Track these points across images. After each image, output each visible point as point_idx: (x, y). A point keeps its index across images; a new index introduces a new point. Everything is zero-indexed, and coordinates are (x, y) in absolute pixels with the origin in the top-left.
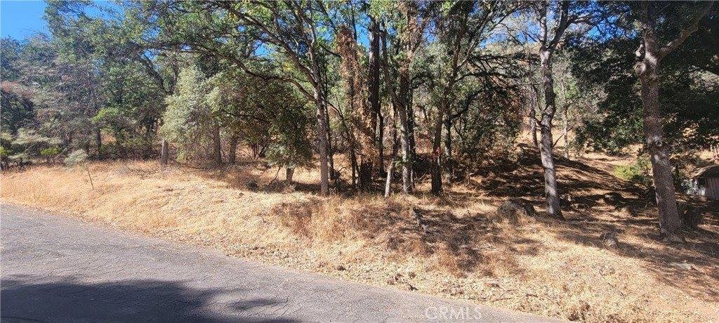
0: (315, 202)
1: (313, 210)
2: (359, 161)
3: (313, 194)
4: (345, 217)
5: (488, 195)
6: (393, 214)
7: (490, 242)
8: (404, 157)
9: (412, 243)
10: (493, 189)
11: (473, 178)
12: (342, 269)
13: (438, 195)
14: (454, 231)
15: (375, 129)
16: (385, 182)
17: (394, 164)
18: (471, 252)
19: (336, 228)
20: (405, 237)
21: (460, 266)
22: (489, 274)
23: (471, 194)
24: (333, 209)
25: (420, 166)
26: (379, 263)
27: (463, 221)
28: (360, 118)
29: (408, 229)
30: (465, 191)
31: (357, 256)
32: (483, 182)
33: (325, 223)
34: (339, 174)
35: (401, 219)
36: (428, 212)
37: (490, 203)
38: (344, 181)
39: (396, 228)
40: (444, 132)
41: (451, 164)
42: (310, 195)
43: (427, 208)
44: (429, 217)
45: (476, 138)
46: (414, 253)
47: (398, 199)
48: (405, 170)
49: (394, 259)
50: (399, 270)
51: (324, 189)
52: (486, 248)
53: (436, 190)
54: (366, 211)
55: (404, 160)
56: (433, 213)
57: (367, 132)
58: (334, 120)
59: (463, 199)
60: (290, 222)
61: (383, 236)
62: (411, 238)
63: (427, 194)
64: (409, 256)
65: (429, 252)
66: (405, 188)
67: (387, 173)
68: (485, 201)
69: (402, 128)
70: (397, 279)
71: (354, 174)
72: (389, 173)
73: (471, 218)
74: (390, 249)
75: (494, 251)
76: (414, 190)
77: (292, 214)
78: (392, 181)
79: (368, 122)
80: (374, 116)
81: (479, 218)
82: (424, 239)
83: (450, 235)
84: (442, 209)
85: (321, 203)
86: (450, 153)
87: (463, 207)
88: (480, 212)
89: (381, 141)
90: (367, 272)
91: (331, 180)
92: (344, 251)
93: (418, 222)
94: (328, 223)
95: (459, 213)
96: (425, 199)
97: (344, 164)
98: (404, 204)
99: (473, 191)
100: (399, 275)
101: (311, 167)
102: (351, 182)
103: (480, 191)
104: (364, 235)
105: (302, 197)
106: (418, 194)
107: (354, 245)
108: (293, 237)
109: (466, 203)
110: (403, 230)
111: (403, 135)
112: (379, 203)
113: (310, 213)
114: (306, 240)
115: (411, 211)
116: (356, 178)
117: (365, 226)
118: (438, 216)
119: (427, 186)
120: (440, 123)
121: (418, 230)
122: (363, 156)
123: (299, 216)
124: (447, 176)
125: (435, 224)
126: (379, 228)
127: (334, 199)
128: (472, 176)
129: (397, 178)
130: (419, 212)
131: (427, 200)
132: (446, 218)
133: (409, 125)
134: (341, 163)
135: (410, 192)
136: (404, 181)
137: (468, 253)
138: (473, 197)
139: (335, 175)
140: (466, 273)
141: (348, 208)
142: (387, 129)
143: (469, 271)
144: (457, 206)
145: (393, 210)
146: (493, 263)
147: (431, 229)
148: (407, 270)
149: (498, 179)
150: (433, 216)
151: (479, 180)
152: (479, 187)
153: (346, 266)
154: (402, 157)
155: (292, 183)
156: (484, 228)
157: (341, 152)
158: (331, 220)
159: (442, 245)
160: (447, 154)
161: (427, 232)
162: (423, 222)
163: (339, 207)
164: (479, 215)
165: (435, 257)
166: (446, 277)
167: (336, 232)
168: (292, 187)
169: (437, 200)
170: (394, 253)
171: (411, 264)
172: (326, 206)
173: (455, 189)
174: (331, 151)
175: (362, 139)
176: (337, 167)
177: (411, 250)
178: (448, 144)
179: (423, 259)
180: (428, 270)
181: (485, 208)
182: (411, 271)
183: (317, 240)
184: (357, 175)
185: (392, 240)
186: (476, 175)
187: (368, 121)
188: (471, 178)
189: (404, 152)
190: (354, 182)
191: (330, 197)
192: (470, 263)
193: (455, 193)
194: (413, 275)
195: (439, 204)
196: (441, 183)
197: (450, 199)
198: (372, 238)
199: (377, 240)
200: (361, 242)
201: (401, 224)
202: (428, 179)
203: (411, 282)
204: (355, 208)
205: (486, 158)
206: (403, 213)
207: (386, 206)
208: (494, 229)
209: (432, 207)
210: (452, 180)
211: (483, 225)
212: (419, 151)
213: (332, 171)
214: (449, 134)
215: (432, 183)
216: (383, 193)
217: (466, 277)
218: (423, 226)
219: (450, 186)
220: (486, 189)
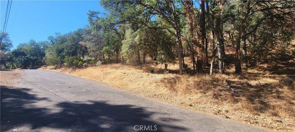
0: (178, 78)
1: (177, 80)
2: (196, 59)
3: (176, 74)
4: (191, 84)
5: (272, 74)
6: (215, 83)
7: (275, 98)
8: (219, 56)
9: (226, 97)
10: (275, 71)
11: (261, 65)
12: (191, 105)
13: (239, 74)
14: (251, 92)
15: (204, 44)
16: (210, 68)
17: (214, 60)
18: (262, 103)
19: (187, 89)
20: (222, 93)
21: (256, 109)
22: (275, 115)
23: (260, 74)
24: (185, 80)
25: (228, 61)
26: (209, 104)
27: (256, 86)
28: (196, 40)
29: (224, 90)
30: (256, 72)
31: (198, 101)
32: (268, 67)
33: (182, 86)
34: (187, 65)
35: (220, 85)
36: (234, 82)
37: (274, 78)
38: (190, 68)
39: (217, 89)
40: (242, 43)
41: (246, 59)
42: (175, 75)
43: (233, 80)
44: (235, 85)
45: (263, 44)
46: (227, 101)
47: (217, 76)
48: (220, 62)
49: (217, 103)
50: (219, 109)
51: (181, 72)
52: (273, 102)
53: (238, 71)
54: (201, 81)
55: (220, 58)
56: (237, 83)
57: (200, 46)
58: (183, 43)
59: (255, 76)
60: (168, 86)
61: (210, 93)
62: (225, 94)
63: (233, 73)
64: (225, 103)
65: (236, 101)
66: (220, 71)
67: (211, 64)
68: (270, 77)
69: (218, 43)
70: (218, 112)
71: (194, 65)
72: (212, 64)
73: (261, 85)
74: (214, 99)
75: (278, 103)
76: (225, 71)
77: (168, 82)
78: (213, 68)
80: (203, 39)
81: (266, 85)
82: (233, 95)
83: (247, 93)
84: (242, 81)
85: (180, 78)
86: (246, 53)
87: (255, 80)
88: (267, 83)
89: (206, 49)
90: (203, 108)
91: (184, 68)
92: (191, 98)
93: (229, 87)
94: (184, 86)
95: (253, 83)
96: (232, 76)
97: (189, 61)
98: (220, 78)
99: (261, 72)
100: (220, 111)
101: (174, 63)
102: (193, 69)
103: (266, 72)
104: (201, 92)
105: (172, 76)
106: (228, 74)
107: (196, 96)
108: (169, 91)
109: (258, 78)
110: (221, 90)
111: (219, 46)
112: (207, 78)
113: (175, 82)
114: (175, 93)
115: (225, 82)
116: (195, 67)
117: (201, 88)
118: (240, 84)
119: (233, 70)
120: (240, 38)
121: (229, 90)
122: (198, 57)
123: (171, 83)
124: (244, 64)
125: (239, 88)
126: (208, 89)
127: (186, 76)
128: (260, 64)
129: (216, 66)
130: (229, 82)
131: (233, 76)
132: (245, 85)
133: (222, 41)
134: (187, 61)
135: (223, 72)
136: (220, 67)
137: (260, 104)
138: (261, 75)
139: (185, 66)
140: (259, 113)
141: (192, 80)
142: (209, 44)
143: (261, 112)
144: (251, 79)
145: (215, 81)
146: (277, 109)
147: (236, 90)
148: (224, 109)
149: (279, 65)
150: (237, 84)
151: (265, 66)
152: (265, 70)
153: (193, 105)
154: (218, 56)
155: (167, 70)
156: (270, 91)
157: (187, 56)
158: (185, 85)
159: (244, 99)
160: (244, 53)
161: (234, 92)
162: (231, 87)
163: (188, 79)
164: (266, 84)
165: (239, 104)
166: (247, 114)
167: (188, 90)
168: (167, 72)
169: (239, 76)
170: (216, 100)
171: (226, 106)
172: (182, 79)
173: (250, 71)
174: (183, 56)
175: (198, 50)
176: (186, 63)
177: (225, 100)
178: (245, 48)
179: (232, 104)
180: (235, 110)
181: (270, 81)
182: (226, 109)
183: (179, 93)
185: (215, 95)
186: (263, 63)
187: (200, 41)
188: (260, 65)
189: (219, 54)
190: (194, 69)
191: (184, 75)
192: (262, 108)
193: (250, 73)
194: (227, 111)
195: (240, 78)
196: (241, 68)
197: (247, 76)
198: (205, 93)
199: (207, 94)
200: (199, 95)
201: (220, 88)
202: (233, 66)
203: (227, 115)
204: (196, 80)
205: (270, 54)
206: (220, 83)
207: (211, 79)
208: (277, 92)
209: (236, 80)
210: (248, 66)
211: (269, 89)
212: (227, 53)
213: (184, 64)
214: (245, 43)
215: (236, 68)
216: (209, 73)
217: (259, 115)
218: (232, 89)
219: (246, 69)
220: (270, 71)
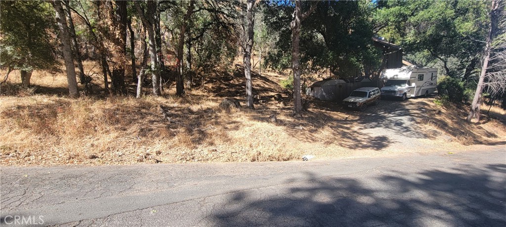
0: (61, 103)
1: (59, 110)
2: (111, 68)
3: (59, 96)
4: (97, 115)
5: (215, 96)
6: (144, 111)
7: (213, 125)
8: (153, 66)
9: (159, 131)
10: (218, 92)
11: (206, 85)
12: (94, 157)
13: (181, 96)
14: (191, 120)
16: (137, 86)
17: (144, 71)
18: (201, 132)
19: (86, 125)
20: (153, 127)
21: (193, 142)
22: (212, 144)
23: (204, 96)
24: (82, 109)
25: (167, 75)
26: (131, 148)
27: (198, 113)
28: (108, 28)
29: (157, 121)
30: (201, 93)
31: (110, 145)
32: (212, 87)
33: (74, 121)
34: (89, 79)
35: (151, 114)
36: (172, 108)
37: (216, 101)
38: (97, 85)
39: (146, 121)
41: (191, 75)
42: (55, 97)
43: (172, 105)
44: (173, 112)
45: (209, 57)
46: (161, 137)
47: (149, 99)
48: (154, 77)
49: (144, 143)
50: (148, 151)
51: (72, 92)
52: (210, 129)
53: (180, 93)
54: (118, 109)
55: (153, 69)
56: (177, 109)
57: (116, 42)
58: (80, 28)
59: (198, 99)
61: (135, 128)
62: (158, 127)
63: (172, 95)
64: (156, 140)
65: (172, 135)
66: (154, 90)
67: (138, 79)
68: (213, 100)
69: (150, 43)
70: (146, 157)
71: (106, 79)
73: (202, 110)
74: (140, 137)
75: (215, 130)
76: (162, 93)
78: (142, 85)
79: (117, 34)
80: (123, 29)
81: (208, 110)
82: (168, 127)
83: (187, 122)
84: (183, 106)
85: (68, 104)
86: (190, 66)
87: (198, 104)
88: (209, 107)
89: (132, 52)
90: (120, 156)
91: (82, 83)
92: (96, 143)
93: (164, 115)
94: (78, 122)
95: (195, 108)
97: (95, 70)
98: (153, 102)
99: (206, 94)
100: (148, 154)
101: (55, 71)
102: (103, 86)
103: (210, 94)
104: (116, 129)
105: (44, 99)
106: (166, 96)
107: (106, 137)
109: (201, 101)
110: (152, 122)
111: (151, 48)
112: (131, 102)
113: (55, 114)
114: (54, 139)
115: (159, 108)
116: (109, 83)
117: (118, 121)
118: (180, 110)
119: (174, 90)
120: (182, 43)
121: (164, 121)
122: (115, 63)
123: (42, 117)
124: (189, 82)
125: (176, 116)
126: (130, 123)
127: (83, 100)
128: (206, 83)
129: (147, 83)
130: (165, 109)
131: (172, 100)
132: (186, 111)
133: (158, 41)
134: (91, 69)
135: (159, 94)
136: (154, 85)
137: (199, 133)
138: (205, 98)
139: (86, 79)
140: (197, 146)
141: (98, 107)
143: (199, 144)
144: (194, 103)
145: (144, 108)
146: (213, 137)
147: (174, 120)
148: (155, 150)
149: (222, 86)
150: (176, 111)
151: (210, 86)
152: (209, 91)
153: (100, 155)
154: (151, 66)
155: (30, 86)
156: (210, 116)
157: (92, 59)
158: (80, 118)
159: (182, 130)
160: (188, 66)
161: (171, 122)
162: (167, 115)
163: (90, 107)
164: (208, 109)
165: (176, 138)
166: (184, 150)
167: (87, 128)
168: (31, 90)
169: (181, 99)
170: (144, 139)
171: (159, 145)
172: (74, 107)
173: (194, 92)
174: (78, 57)
175: (111, 47)
176: (86, 72)
177: (158, 136)
178: (189, 59)
179: (167, 141)
180: (170, 148)
181: (212, 104)
182: (158, 150)
183: (65, 138)
184: (109, 80)
185: (142, 130)
186: (208, 82)
187: (117, 32)
188: (205, 85)
189: (153, 63)
190: (106, 86)
191: (80, 99)
192: (200, 139)
193: (194, 95)
194: (159, 153)
195: (181, 102)
196: (183, 88)
197: (190, 99)
198: (125, 130)
199: (129, 131)
200: (113, 135)
201: (151, 118)
202: (174, 85)
203: (158, 158)
204: (107, 107)
205: (214, 71)
206: (152, 110)
207: (137, 105)
208: (216, 117)
209: (176, 105)
210: (192, 86)
211: (210, 115)
212: (167, 64)
213: (83, 76)
214: (189, 52)
215: (177, 87)
216: (135, 94)
217: (197, 148)
218: (168, 118)
219: (190, 90)
220: (214, 92)
